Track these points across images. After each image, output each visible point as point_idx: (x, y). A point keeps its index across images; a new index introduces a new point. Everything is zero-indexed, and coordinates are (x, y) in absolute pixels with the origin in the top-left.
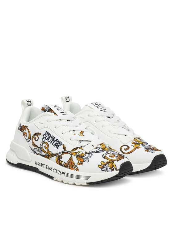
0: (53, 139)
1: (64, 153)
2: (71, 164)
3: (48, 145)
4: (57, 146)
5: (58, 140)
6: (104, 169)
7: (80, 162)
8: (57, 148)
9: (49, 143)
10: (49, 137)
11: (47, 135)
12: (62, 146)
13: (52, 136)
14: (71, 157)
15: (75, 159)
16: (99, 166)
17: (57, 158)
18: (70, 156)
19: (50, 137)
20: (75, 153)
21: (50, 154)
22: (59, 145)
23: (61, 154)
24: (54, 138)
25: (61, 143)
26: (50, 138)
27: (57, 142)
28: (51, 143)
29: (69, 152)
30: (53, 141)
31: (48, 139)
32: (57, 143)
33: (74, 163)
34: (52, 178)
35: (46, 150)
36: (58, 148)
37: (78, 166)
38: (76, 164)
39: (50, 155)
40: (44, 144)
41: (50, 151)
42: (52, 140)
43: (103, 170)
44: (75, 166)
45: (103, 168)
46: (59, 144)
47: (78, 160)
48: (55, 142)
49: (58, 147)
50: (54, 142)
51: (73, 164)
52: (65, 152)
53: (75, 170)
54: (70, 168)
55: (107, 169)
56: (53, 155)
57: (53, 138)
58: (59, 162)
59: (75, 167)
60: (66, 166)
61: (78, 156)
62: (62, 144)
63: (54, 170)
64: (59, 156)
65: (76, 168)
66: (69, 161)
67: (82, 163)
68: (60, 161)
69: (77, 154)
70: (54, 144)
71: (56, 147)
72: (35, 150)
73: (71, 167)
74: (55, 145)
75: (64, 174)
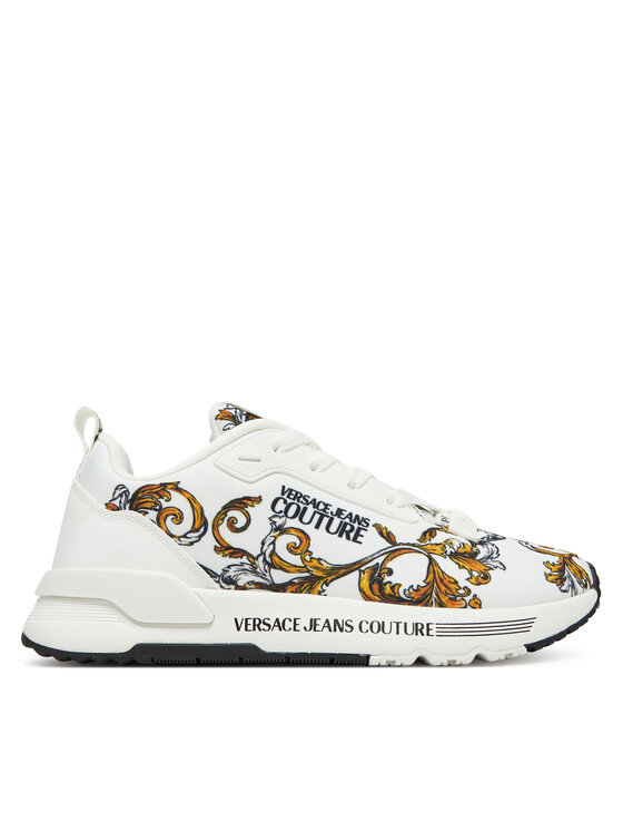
0: (324, 510)
1: (392, 554)
2: (443, 588)
3: (304, 537)
4: (352, 535)
5: (346, 514)
6: (566, 583)
7: (475, 574)
8: (355, 540)
9: (309, 529)
10: (302, 506)
11: (289, 501)
12: (372, 531)
13: (315, 500)
14: (430, 563)
15: (448, 566)
17: (365, 577)
18: (427, 560)
19: (308, 503)
20: (438, 548)
21: (324, 570)
22: (359, 529)
23: (380, 560)
24: (326, 505)
25: (364, 520)
26: (305, 509)
27: (347, 520)
28: (317, 527)
29: (414, 545)
30: (326, 520)
31: (300, 514)
32: (346, 524)
33: (456, 582)
34: (361, 661)
35: (296, 560)
36: (359, 539)
37: (475, 590)
38: (463, 583)
39: (320, 574)
40: (284, 536)
41: (319, 559)
42: (317, 516)
44: (462, 592)
45: (562, 584)
46: (356, 525)
47: (463, 567)
48: (337, 521)
49: (357, 534)
50: (331, 520)
51: (453, 586)
52: (396, 549)
53: (465, 607)
54: (441, 605)
55: (573, 586)
56: (339, 571)
57: (321, 507)
58: (381, 588)
59: (462, 595)
60: (421, 598)
61: (454, 556)
62: (371, 523)
63: (366, 627)
64: (375, 568)
65: (468, 599)
66: (431, 576)
67: (486, 578)
68: (382, 586)
69: (449, 550)
70: (333, 528)
71: (348, 538)
72: (231, 573)
73: (444, 599)
74: (341, 531)
75: (428, 630)
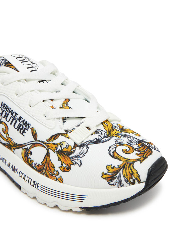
0: (14, 116)
1: (34, 145)
2: (48, 169)
3: (7, 127)
4: (22, 131)
5: (22, 120)
6: (114, 181)
7: (64, 165)
8: (22, 134)
9: (8, 124)
10: (7, 113)
11: (3, 109)
12: (30, 130)
13: (12, 111)
14: (47, 154)
15: (54, 158)
16: (104, 176)
17: (23, 152)
18: (46, 152)
19: (9, 112)
20: (54, 146)
21: (12, 144)
22: (25, 129)
23: (29, 146)
24: (16, 114)
25: (28, 124)
26: (8, 114)
27: (22, 123)
28: (11, 124)
29: (43, 142)
30: (14, 121)
31: (6, 116)
32: (21, 125)
33: (54, 167)
35: (4, 136)
36: (24, 134)
37: (61, 173)
38: (57, 168)
39: (12, 145)
40: (1, 124)
41: (11, 138)
42: (12, 119)
43: (112, 183)
44: (55, 173)
45: (111, 180)
46: (24, 127)
47: (60, 160)
48: (18, 123)
49: (24, 132)
50: (16, 122)
51: (52, 169)
52: (36, 143)
53: (56, 180)
54: (47, 176)
55: (120, 183)
56: (17, 146)
57: (14, 114)
58: (28, 160)
59: (55, 174)
60: (39, 169)
61: (60, 153)
62: (31, 127)
63: (21, 174)
64: (27, 150)
65: (58, 177)
66: (45, 160)
67: (69, 169)
68: (28, 158)
69: (59, 148)
70: (16, 126)
71: (20, 132)
73: (48, 174)
74: (19, 128)
75: (38, 186)
